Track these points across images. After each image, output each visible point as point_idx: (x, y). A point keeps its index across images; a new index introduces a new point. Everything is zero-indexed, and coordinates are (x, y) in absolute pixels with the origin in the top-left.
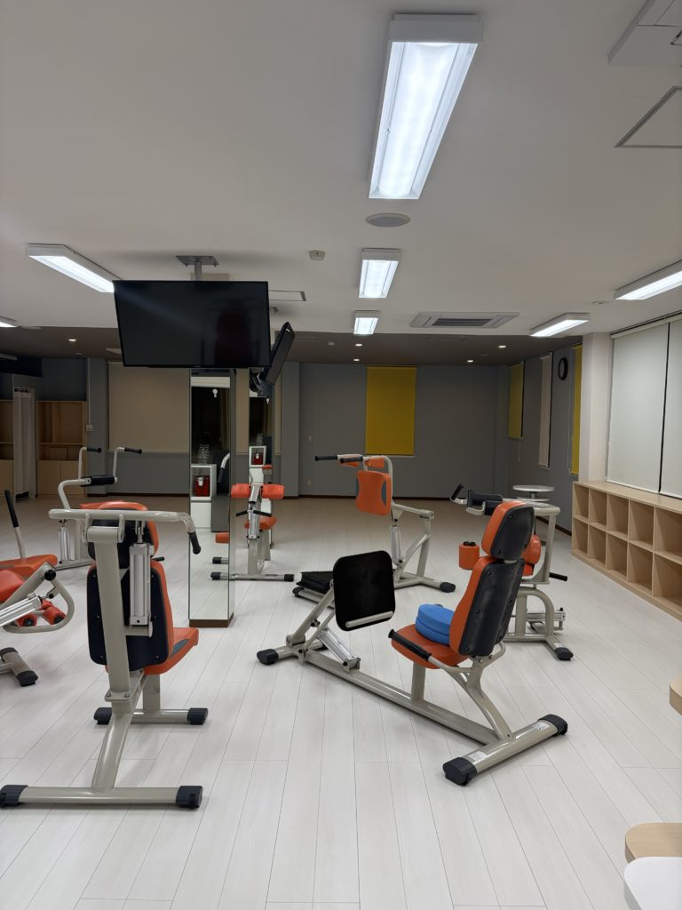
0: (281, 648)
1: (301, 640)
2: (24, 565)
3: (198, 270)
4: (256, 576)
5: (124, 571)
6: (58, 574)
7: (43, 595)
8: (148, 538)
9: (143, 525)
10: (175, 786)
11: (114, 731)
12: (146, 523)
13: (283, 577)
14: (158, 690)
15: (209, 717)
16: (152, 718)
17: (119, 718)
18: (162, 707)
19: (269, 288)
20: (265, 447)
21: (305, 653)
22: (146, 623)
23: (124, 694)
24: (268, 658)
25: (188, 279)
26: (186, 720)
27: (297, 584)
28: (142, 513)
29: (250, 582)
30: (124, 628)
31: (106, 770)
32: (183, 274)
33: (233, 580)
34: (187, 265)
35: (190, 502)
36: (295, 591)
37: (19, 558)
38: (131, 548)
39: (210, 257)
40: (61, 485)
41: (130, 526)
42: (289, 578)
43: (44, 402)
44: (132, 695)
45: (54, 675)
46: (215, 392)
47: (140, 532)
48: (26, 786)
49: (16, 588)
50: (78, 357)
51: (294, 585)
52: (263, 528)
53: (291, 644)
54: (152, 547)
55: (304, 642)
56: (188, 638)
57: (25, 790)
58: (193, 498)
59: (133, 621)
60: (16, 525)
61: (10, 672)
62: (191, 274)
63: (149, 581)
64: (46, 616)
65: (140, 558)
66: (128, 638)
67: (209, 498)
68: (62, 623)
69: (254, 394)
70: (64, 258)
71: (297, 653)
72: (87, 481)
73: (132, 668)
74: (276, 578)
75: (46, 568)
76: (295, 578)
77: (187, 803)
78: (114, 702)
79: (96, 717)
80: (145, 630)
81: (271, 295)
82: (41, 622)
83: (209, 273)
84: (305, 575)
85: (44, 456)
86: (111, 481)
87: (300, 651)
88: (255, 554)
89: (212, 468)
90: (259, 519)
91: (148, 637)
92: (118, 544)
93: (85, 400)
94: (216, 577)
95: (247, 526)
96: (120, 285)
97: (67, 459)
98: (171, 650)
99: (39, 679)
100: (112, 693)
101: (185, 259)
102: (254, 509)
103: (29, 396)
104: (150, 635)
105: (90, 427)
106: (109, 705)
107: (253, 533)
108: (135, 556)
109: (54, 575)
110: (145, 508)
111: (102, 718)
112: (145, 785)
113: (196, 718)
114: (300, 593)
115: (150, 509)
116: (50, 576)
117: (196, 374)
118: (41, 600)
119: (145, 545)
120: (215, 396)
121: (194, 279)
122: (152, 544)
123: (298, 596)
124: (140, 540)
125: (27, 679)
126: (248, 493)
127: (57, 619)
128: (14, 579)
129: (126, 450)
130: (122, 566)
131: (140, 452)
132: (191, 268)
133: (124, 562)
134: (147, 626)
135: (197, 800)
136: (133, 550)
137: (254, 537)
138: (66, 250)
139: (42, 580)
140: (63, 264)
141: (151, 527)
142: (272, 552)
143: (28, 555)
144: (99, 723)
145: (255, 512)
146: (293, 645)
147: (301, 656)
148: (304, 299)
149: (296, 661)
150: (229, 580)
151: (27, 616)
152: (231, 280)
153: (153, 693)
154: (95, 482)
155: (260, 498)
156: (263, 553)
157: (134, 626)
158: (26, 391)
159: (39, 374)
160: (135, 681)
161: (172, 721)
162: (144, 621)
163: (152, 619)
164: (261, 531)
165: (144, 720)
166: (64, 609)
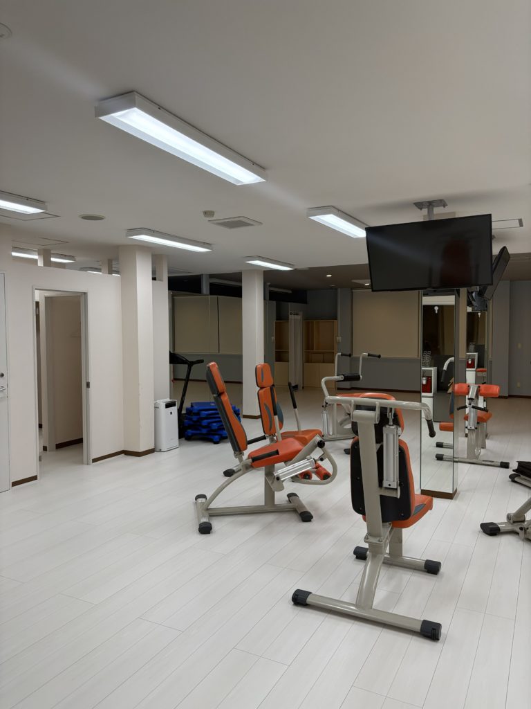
0: (501, 523)
1: (522, 519)
2: (301, 436)
3: (430, 212)
4: (473, 461)
5: (379, 445)
6: (327, 444)
7: (317, 458)
8: (397, 422)
9: (393, 412)
10: (418, 618)
11: (371, 566)
12: (395, 409)
13: (499, 464)
14: (401, 541)
15: (442, 570)
16: (396, 561)
17: (374, 556)
18: (403, 555)
19: (493, 219)
20: (476, 354)
21: (525, 531)
22: (396, 487)
23: (378, 539)
24: (491, 530)
25: (421, 220)
26: (423, 568)
27: (514, 471)
28: (392, 401)
29: (470, 465)
30: (379, 489)
31: (366, 594)
32: (418, 216)
33: (457, 462)
34: (421, 209)
35: (421, 397)
36: (512, 478)
37: (297, 430)
38: (384, 428)
39: (441, 201)
40: (323, 380)
41: (384, 411)
42: (505, 465)
43: (309, 323)
44: (384, 541)
45: (323, 517)
46: (436, 308)
47: (390, 417)
48: (311, 593)
49: (299, 451)
50: (331, 288)
51: (510, 472)
52: (480, 421)
53: (511, 521)
54: (400, 429)
55: (524, 521)
56: (425, 503)
57: (310, 595)
58: (423, 394)
59: (385, 484)
60: (295, 407)
61: (294, 510)
62: (424, 216)
63: (398, 455)
64: (318, 473)
65: (391, 437)
66: (381, 496)
67: (431, 395)
68: (329, 479)
69: (469, 309)
70: (332, 215)
71: (518, 530)
72: (341, 378)
73: (384, 521)
74: (492, 464)
75: (318, 439)
76: (510, 466)
77: (429, 635)
78: (371, 544)
79: (355, 553)
80: (395, 492)
81: (494, 225)
82: (315, 477)
83: (440, 213)
84: (520, 464)
85: (308, 360)
86: (358, 378)
87: (521, 529)
88: (473, 443)
89: (433, 370)
90: (476, 413)
91: (396, 498)
92: (375, 425)
93: (336, 318)
94: (440, 458)
95: (466, 418)
96: (369, 230)
97: (324, 362)
98: (413, 511)
99: (314, 518)
100: (369, 537)
101: (419, 205)
102: (472, 404)
103: (299, 317)
104: (399, 497)
105: (339, 339)
106: (366, 546)
107: (471, 424)
108: (387, 435)
109: (324, 444)
110: (393, 398)
111: (360, 555)
112: (395, 612)
113: (432, 568)
114: (516, 479)
115: (397, 399)
116: (321, 444)
117: (426, 295)
118: (315, 461)
119: (394, 427)
120: (436, 312)
121: (427, 220)
122: (400, 426)
123: (514, 481)
124: (391, 423)
125: (306, 517)
126: (467, 391)
127: (325, 476)
128: (296, 445)
129: (369, 355)
130: (377, 442)
131: (379, 356)
132: (425, 211)
133: (379, 439)
134: (396, 489)
135: (438, 634)
136: (386, 430)
137: (473, 428)
138: (333, 209)
139: (316, 447)
140: (331, 220)
141: (398, 413)
142: (488, 442)
143: (303, 428)
144: (357, 558)
145: (473, 407)
146: (514, 522)
147: (521, 533)
148: (521, 225)
149: (517, 536)
150: (454, 462)
151: (306, 472)
152: (457, 217)
153: (397, 542)
154: (346, 379)
155: (477, 396)
156: (480, 442)
157: (386, 488)
158: (297, 314)
159: (305, 302)
160: (385, 531)
161: (411, 567)
162: (394, 485)
163: (400, 485)
164: (478, 423)
165: (390, 562)
166: (330, 471)
